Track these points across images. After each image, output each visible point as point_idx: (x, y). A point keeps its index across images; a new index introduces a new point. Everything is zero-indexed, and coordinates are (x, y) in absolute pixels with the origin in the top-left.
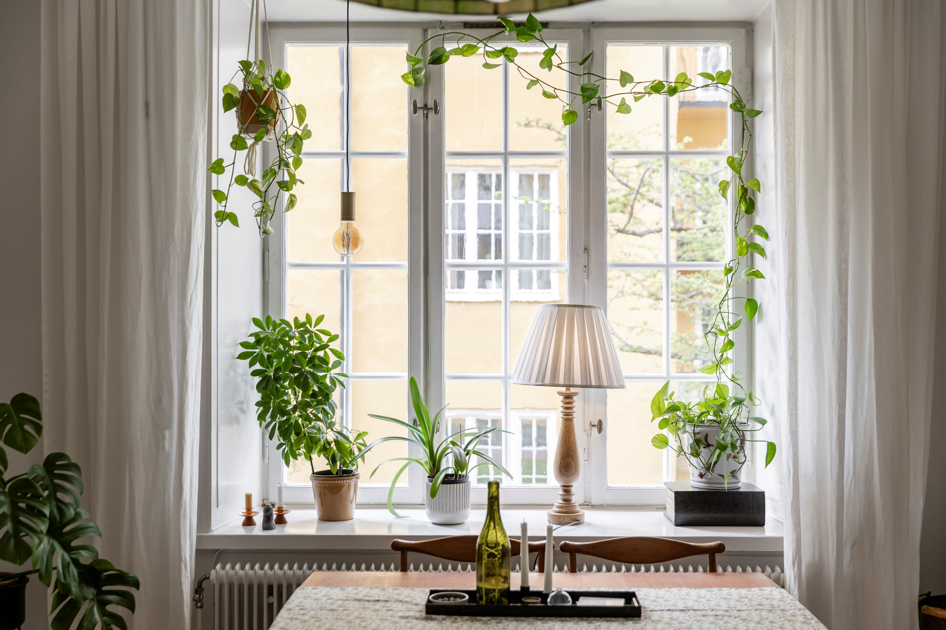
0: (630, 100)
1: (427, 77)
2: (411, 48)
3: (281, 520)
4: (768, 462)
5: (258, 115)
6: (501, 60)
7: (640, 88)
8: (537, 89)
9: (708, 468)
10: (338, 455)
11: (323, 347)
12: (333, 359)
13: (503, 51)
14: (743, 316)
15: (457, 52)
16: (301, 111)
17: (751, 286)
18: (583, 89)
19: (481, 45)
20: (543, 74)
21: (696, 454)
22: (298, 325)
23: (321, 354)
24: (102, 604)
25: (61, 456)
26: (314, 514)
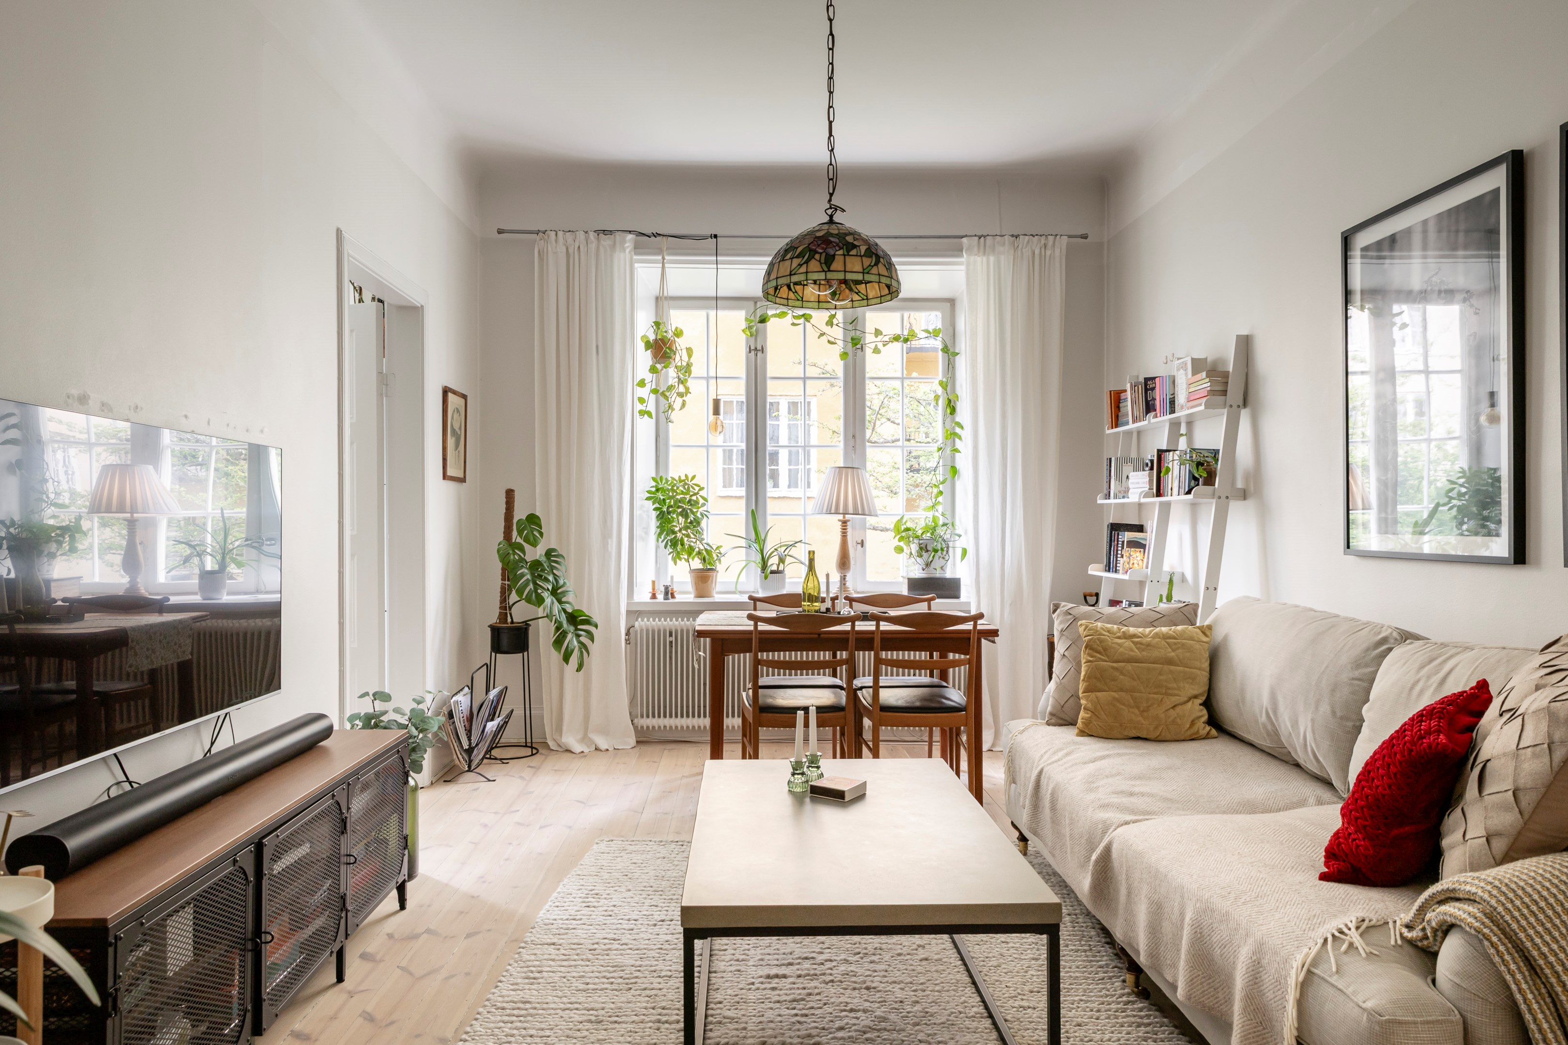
0: (880, 345)
1: (757, 331)
2: (747, 314)
3: (673, 597)
4: (962, 560)
5: (665, 353)
6: (802, 321)
7: (886, 339)
8: (824, 338)
9: (928, 565)
10: (707, 557)
11: (695, 494)
12: (701, 501)
13: (803, 315)
14: (949, 476)
15: (775, 316)
16: (690, 351)
17: (953, 458)
18: (852, 339)
19: (790, 312)
20: (827, 329)
21: (921, 556)
22: (681, 481)
23: (694, 498)
24: (578, 636)
25: (554, 550)
26: (692, 596)
